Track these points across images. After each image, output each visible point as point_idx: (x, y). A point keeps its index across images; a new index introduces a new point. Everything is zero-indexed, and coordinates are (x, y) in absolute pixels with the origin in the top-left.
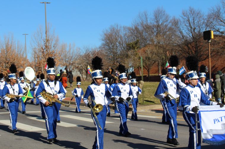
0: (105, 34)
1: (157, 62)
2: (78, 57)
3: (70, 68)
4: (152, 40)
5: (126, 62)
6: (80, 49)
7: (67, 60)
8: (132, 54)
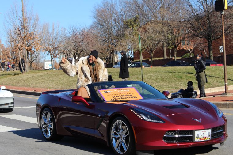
0: (97, 10)
1: (161, 43)
2: (64, 40)
3: (54, 54)
4: (154, 16)
5: (123, 44)
6: (65, 29)
7: (50, 43)
8: (130, 33)
